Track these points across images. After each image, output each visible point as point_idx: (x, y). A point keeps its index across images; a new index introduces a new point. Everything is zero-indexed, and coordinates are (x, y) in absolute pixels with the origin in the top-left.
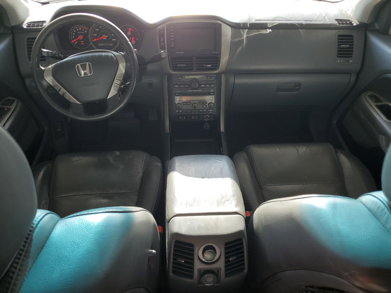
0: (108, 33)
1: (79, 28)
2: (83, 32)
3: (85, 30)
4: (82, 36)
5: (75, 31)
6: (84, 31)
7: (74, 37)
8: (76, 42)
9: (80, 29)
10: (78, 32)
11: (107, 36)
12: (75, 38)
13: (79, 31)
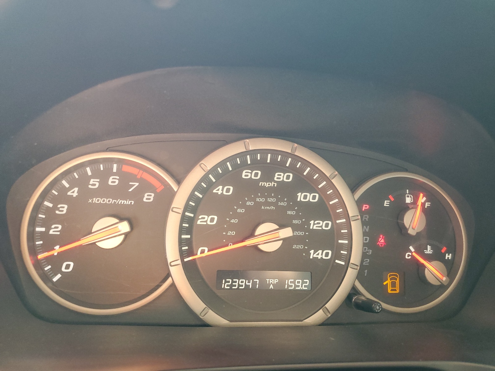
0: (289, 213)
1: (103, 176)
2: (128, 202)
3: (145, 187)
4: (125, 227)
5: (74, 193)
6: (138, 194)
7: (56, 230)
8: (68, 267)
9: (113, 181)
10: (95, 200)
11: (287, 232)
12: (61, 240)
13: (105, 190)
